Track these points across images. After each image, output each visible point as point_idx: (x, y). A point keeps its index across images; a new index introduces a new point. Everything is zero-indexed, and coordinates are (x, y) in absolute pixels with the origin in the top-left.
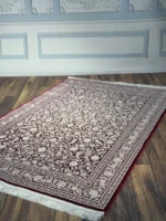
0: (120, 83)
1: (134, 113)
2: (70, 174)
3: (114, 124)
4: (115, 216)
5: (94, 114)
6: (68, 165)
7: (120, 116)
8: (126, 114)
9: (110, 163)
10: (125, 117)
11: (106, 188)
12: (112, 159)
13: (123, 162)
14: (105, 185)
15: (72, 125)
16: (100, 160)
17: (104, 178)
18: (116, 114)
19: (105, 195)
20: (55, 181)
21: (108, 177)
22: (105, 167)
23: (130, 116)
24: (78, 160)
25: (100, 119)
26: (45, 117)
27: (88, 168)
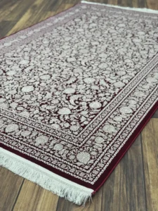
0: (145, 10)
3: (128, 61)
5: (104, 47)
6: (56, 113)
7: (138, 50)
8: (147, 49)
9: (115, 113)
10: (145, 52)
11: (103, 150)
12: (119, 108)
13: (133, 114)
14: (101, 146)
15: (73, 59)
16: (102, 108)
17: (103, 135)
18: (133, 48)
19: (100, 161)
20: (34, 134)
21: (109, 134)
22: (107, 120)
23: (152, 51)
24: (71, 107)
25: (111, 53)
26: (42, 47)
27: (83, 119)
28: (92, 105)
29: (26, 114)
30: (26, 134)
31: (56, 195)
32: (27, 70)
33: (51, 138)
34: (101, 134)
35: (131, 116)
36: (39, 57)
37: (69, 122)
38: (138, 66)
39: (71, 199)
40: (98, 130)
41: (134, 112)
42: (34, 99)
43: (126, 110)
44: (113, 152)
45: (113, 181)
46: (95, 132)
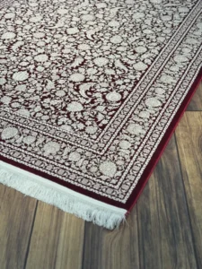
1: (183, 10)
2: (67, 128)
3: (148, 32)
4: (145, 218)
5: (114, 11)
6: (64, 109)
7: (158, 16)
8: (170, 13)
9: (140, 107)
10: (168, 18)
11: (131, 158)
12: (143, 100)
13: (162, 107)
14: (128, 152)
15: (75, 30)
16: (122, 100)
17: (128, 137)
18: (152, 12)
19: (129, 173)
20: (41, 140)
21: (136, 136)
22: (131, 117)
23: (176, 16)
24: (83, 101)
25: (124, 20)
26: (29, 13)
27: (100, 117)
28: (109, 97)
29: (24, 112)
30: (29, 140)
31: (81, 219)
32: (14, 48)
33: (64, 145)
34: (126, 137)
35: (160, 111)
36: (28, 27)
37: (83, 121)
38: (161, 39)
39: (100, 223)
40: (121, 131)
41: (164, 105)
42: (32, 90)
43: (152, 103)
44: (143, 160)
45: (147, 196)
46: (118, 134)
